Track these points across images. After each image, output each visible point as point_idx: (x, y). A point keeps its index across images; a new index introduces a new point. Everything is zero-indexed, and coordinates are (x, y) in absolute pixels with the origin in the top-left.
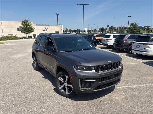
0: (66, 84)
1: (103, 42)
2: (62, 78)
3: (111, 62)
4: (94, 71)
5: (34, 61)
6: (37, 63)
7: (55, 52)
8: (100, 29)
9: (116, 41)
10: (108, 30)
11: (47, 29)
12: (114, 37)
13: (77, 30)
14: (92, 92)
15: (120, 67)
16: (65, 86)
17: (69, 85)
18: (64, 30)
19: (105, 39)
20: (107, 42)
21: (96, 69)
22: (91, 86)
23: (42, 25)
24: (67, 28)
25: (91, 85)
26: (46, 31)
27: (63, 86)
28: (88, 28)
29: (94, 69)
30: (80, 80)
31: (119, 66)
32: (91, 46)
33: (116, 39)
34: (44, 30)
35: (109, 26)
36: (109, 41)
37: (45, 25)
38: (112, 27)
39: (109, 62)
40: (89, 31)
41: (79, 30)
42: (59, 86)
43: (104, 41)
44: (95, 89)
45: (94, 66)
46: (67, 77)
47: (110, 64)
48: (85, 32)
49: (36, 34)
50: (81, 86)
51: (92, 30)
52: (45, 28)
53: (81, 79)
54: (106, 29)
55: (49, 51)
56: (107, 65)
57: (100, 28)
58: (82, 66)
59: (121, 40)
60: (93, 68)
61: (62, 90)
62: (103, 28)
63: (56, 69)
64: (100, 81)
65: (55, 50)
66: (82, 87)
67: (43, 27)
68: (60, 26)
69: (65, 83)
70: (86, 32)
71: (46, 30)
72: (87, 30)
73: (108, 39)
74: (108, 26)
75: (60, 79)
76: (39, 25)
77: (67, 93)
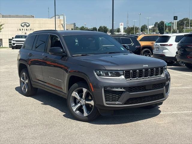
0: (83, 102)
1: (155, 52)
2: (77, 93)
3: (147, 66)
4: (123, 77)
5: (22, 79)
6: (30, 82)
7: (65, 57)
8: (155, 25)
9: (180, 48)
10: (175, 27)
11: (27, 26)
12: (178, 39)
13: (101, 27)
14: (122, 109)
15: (163, 76)
16: (82, 104)
17: (87, 102)
18: (68, 28)
19: (159, 44)
20: (164, 51)
21: (125, 75)
22: (119, 99)
23: (17, 16)
24: (74, 24)
25: (119, 97)
26: (26, 31)
27: (79, 105)
28: (128, 23)
29: (123, 75)
30: (103, 89)
31: (161, 74)
32: (123, 49)
33: (182, 42)
34: (23, 28)
35: (177, 17)
36: (167, 49)
37: (24, 17)
38: (186, 19)
39: (144, 66)
40: (129, 30)
41: (105, 28)
42: (73, 106)
43: (157, 49)
44: (125, 104)
45: (123, 71)
46: (85, 90)
47: (147, 70)
48: (120, 33)
49: (1, 38)
50: (106, 99)
51: (137, 29)
52: (23, 25)
53: (105, 88)
54: (170, 25)
55: (56, 55)
56: (141, 70)
57: (156, 23)
58: (106, 70)
59: (189, 44)
60: (121, 73)
61: (78, 112)
62: (162, 23)
63: (68, 81)
64: (132, 92)
65: (66, 53)
66: (106, 101)
67: (20, 21)
68: (59, 18)
69: (82, 99)
70: (122, 32)
71: (25, 27)
72: (124, 28)
73: (164, 45)
74: (175, 18)
75: (75, 94)
76: (10, 16)
77: (86, 114)
